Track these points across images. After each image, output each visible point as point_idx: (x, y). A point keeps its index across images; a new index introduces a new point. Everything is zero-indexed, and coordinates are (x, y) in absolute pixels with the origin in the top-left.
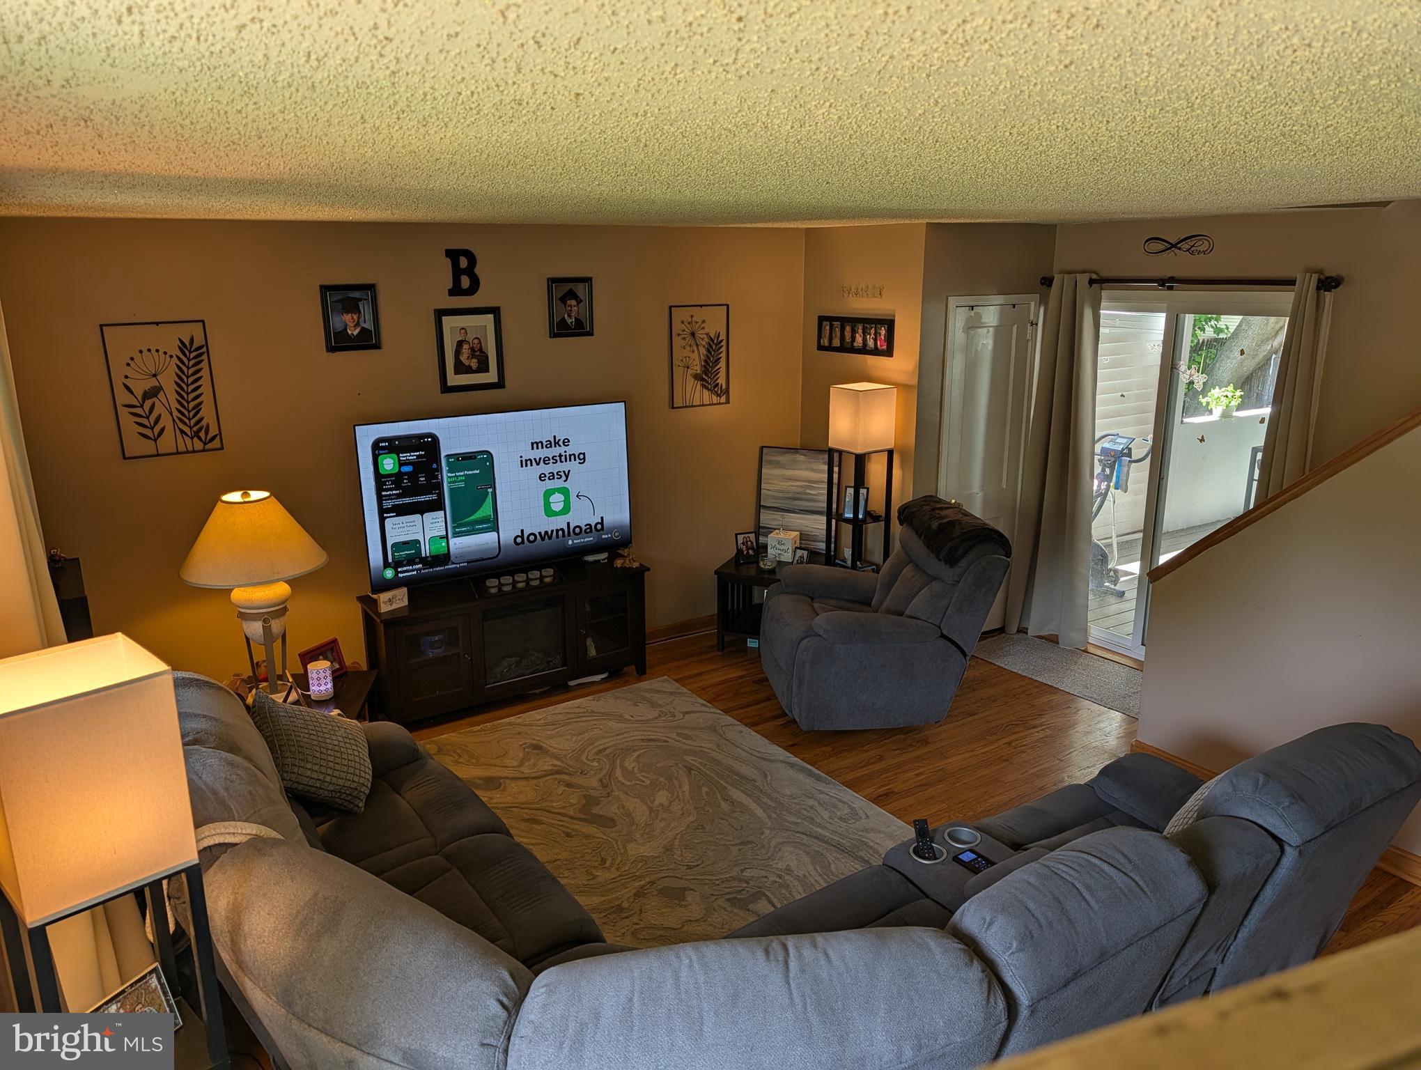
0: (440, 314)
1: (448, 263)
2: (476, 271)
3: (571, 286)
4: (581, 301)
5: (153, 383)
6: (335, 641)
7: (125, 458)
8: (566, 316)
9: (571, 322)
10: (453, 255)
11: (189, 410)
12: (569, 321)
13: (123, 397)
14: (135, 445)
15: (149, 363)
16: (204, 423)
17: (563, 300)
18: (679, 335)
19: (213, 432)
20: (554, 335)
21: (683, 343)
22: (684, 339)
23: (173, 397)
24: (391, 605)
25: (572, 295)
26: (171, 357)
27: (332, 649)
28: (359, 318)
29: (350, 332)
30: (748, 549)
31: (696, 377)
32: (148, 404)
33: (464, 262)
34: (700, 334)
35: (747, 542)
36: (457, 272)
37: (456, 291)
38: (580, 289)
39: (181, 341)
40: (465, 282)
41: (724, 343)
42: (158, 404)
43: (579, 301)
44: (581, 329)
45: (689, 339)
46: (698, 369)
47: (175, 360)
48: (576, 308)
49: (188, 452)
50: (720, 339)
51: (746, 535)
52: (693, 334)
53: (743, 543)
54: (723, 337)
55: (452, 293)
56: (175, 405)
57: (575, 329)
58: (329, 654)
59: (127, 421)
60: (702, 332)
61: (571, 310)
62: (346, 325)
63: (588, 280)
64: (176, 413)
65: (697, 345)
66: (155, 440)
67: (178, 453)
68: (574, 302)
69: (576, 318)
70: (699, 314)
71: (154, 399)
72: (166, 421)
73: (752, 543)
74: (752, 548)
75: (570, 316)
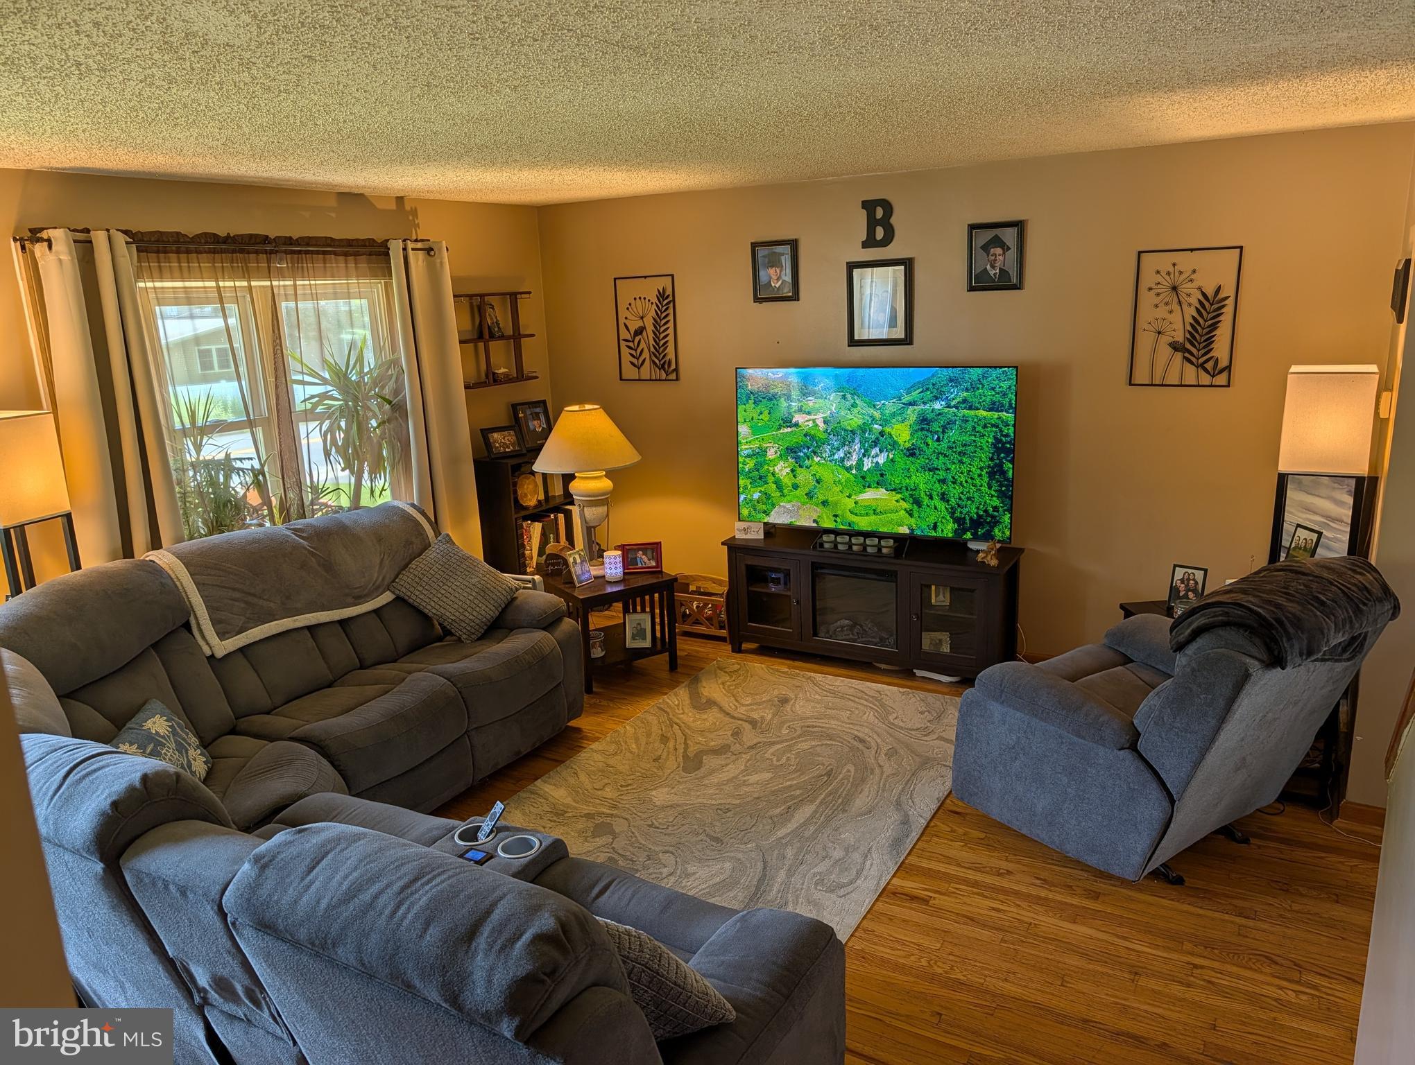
0: (851, 266)
1: (863, 214)
2: (893, 221)
3: (998, 231)
4: (1009, 249)
5: (640, 324)
6: (659, 544)
7: (621, 379)
8: (988, 267)
9: (995, 274)
10: (869, 206)
11: (659, 349)
12: (992, 273)
13: (624, 334)
14: (629, 372)
15: (639, 307)
16: (667, 358)
17: (986, 248)
18: (1150, 289)
19: (673, 366)
20: (971, 289)
21: (1157, 300)
22: (1158, 294)
23: (651, 335)
24: (746, 534)
25: (997, 242)
26: (652, 303)
27: (652, 549)
28: (781, 272)
29: (773, 285)
30: (1188, 590)
31: (1175, 347)
32: (637, 339)
33: (880, 213)
34: (1186, 288)
35: (1189, 580)
36: (872, 224)
37: (869, 243)
38: (1009, 236)
39: (658, 291)
40: (880, 233)
41: (1230, 302)
42: (642, 341)
43: (1005, 248)
44: (1009, 282)
45: (1166, 295)
46: (1179, 337)
47: (654, 306)
48: (1001, 258)
49: (656, 380)
50: (1221, 295)
51: (1190, 571)
52: (1174, 288)
53: (1182, 581)
54: (1229, 291)
55: (865, 245)
56: (652, 342)
57: (998, 282)
58: (649, 553)
59: (625, 351)
60: (1189, 285)
61: (995, 260)
62: (771, 278)
63: (1019, 225)
64: (652, 349)
65: (1180, 303)
66: (639, 368)
67: (650, 380)
68: (999, 251)
69: (1001, 269)
70: (1186, 262)
71: (640, 336)
72: (646, 355)
73: (1196, 583)
74: (1195, 591)
75: (993, 267)
